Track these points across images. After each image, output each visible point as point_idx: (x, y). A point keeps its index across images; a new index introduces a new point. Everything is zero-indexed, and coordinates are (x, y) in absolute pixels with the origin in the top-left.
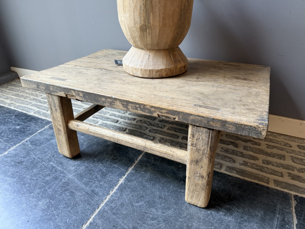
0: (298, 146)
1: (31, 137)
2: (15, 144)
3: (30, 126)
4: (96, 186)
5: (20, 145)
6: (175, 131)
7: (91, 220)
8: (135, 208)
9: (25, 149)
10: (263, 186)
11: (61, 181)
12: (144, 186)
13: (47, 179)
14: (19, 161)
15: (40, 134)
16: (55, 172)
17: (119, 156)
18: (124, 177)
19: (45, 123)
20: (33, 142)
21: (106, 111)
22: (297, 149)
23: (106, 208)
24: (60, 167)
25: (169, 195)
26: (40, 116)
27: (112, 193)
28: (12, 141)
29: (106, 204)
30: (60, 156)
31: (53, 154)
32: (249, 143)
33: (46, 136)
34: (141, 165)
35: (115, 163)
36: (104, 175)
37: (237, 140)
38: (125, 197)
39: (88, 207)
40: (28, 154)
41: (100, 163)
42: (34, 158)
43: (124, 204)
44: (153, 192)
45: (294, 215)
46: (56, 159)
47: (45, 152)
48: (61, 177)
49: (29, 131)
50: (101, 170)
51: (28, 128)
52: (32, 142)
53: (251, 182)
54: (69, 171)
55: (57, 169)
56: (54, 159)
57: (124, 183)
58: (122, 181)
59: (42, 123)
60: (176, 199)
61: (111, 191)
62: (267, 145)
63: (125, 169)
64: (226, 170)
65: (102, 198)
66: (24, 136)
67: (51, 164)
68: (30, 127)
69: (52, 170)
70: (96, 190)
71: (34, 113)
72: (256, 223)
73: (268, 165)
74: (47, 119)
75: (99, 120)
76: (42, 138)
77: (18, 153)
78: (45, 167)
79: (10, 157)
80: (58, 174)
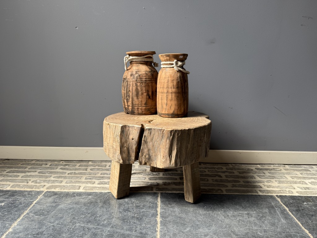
0: (256, 169)
1: (30, 209)
2: (16, 220)
3: (18, 199)
4: (140, 229)
5: (22, 219)
6: (171, 175)
8: (187, 233)
9: (33, 220)
10: (255, 195)
11: (103, 235)
12: (180, 218)
14: (36, 233)
15: (39, 204)
16: (88, 230)
17: (140, 203)
18: (159, 216)
19: (35, 194)
20: (37, 212)
21: (94, 172)
22: (256, 170)
24: (90, 225)
25: (204, 218)
26: (22, 189)
28: (8, 218)
30: (81, 216)
31: (72, 217)
32: (226, 173)
33: (48, 205)
34: (164, 204)
35: (142, 209)
36: (140, 219)
37: (218, 173)
38: (172, 229)
40: (41, 223)
41: (128, 212)
42: (53, 226)
43: (175, 234)
44: (190, 219)
45: (284, 206)
46: (79, 220)
47: (61, 218)
48: (99, 232)
49: (21, 204)
50: (133, 217)
51: (17, 202)
52: (35, 213)
53: (248, 195)
54: (104, 226)
55: (88, 227)
56: (78, 221)
57: (163, 220)
58: (159, 219)
59: (32, 195)
60: (210, 218)
61: (157, 229)
62: (238, 172)
63: (154, 211)
64: (227, 192)
65: (153, 235)
66: (19, 210)
67: (78, 225)
68: (18, 201)
69: (83, 230)
70: (143, 231)
71: (11, 187)
72: (269, 216)
73: (248, 183)
74: (34, 189)
75: (94, 180)
76: (45, 206)
77: (28, 226)
78: (72, 229)
79: (21, 232)
80: (93, 230)
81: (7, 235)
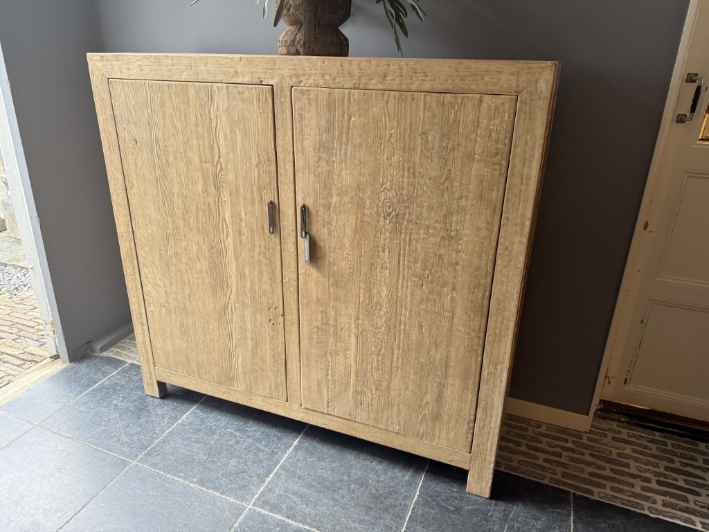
2: (185, 413)
4: (274, 448)
5: (191, 414)
7: (275, 471)
8: (308, 462)
13: (230, 443)
14: (197, 429)
23: (286, 463)
27: (288, 452)
28: (181, 409)
29: (285, 461)
36: (279, 439)
38: (299, 454)
39: (271, 463)
43: (299, 460)
44: (322, 451)
50: (276, 435)
54: (248, 436)
57: (298, 444)
58: (296, 443)
65: (281, 456)
70: (275, 450)
77: (192, 421)
79: (186, 425)
80: (238, 438)
81: (177, 425)
